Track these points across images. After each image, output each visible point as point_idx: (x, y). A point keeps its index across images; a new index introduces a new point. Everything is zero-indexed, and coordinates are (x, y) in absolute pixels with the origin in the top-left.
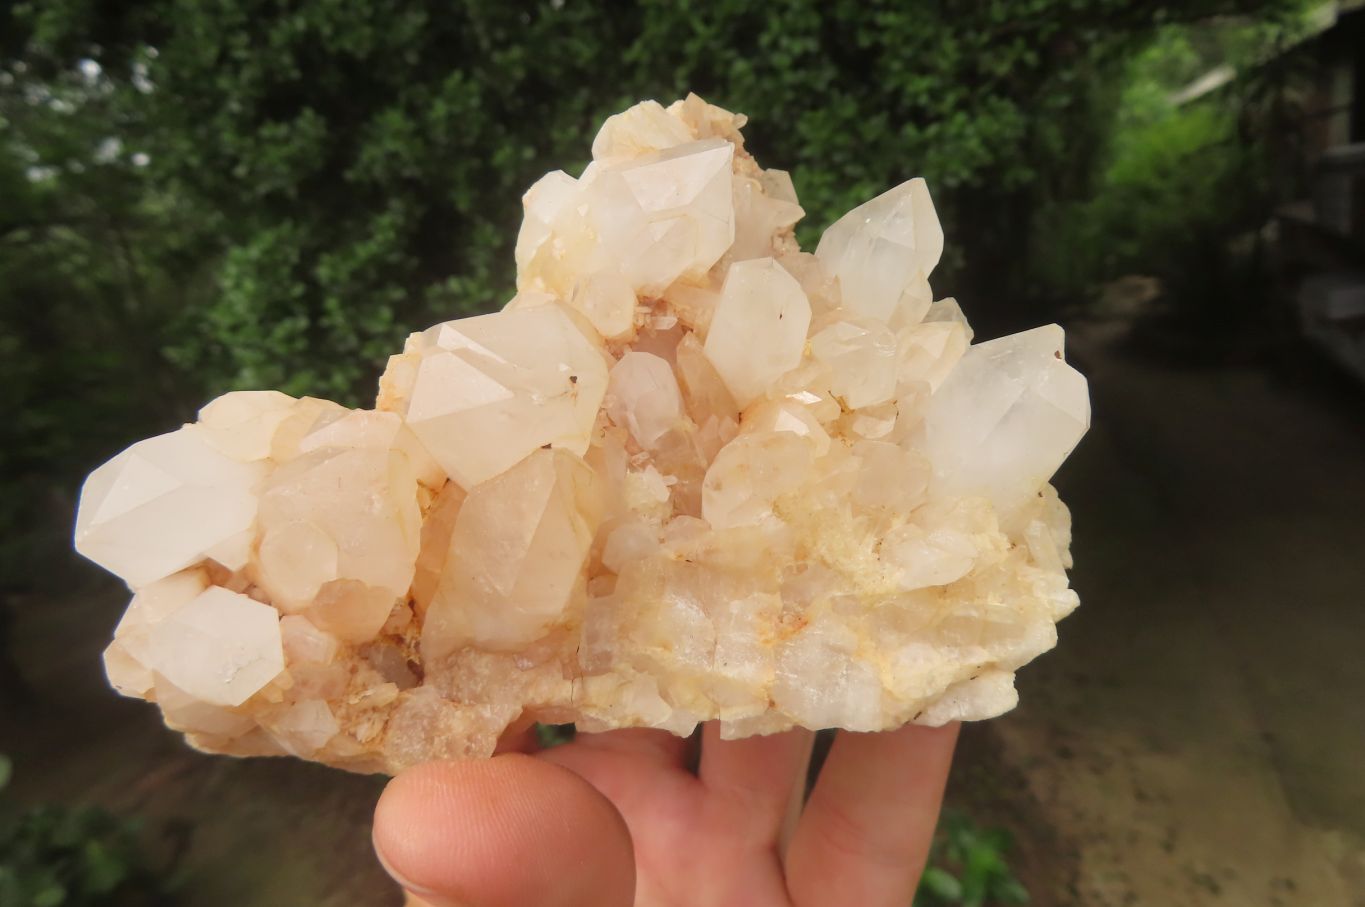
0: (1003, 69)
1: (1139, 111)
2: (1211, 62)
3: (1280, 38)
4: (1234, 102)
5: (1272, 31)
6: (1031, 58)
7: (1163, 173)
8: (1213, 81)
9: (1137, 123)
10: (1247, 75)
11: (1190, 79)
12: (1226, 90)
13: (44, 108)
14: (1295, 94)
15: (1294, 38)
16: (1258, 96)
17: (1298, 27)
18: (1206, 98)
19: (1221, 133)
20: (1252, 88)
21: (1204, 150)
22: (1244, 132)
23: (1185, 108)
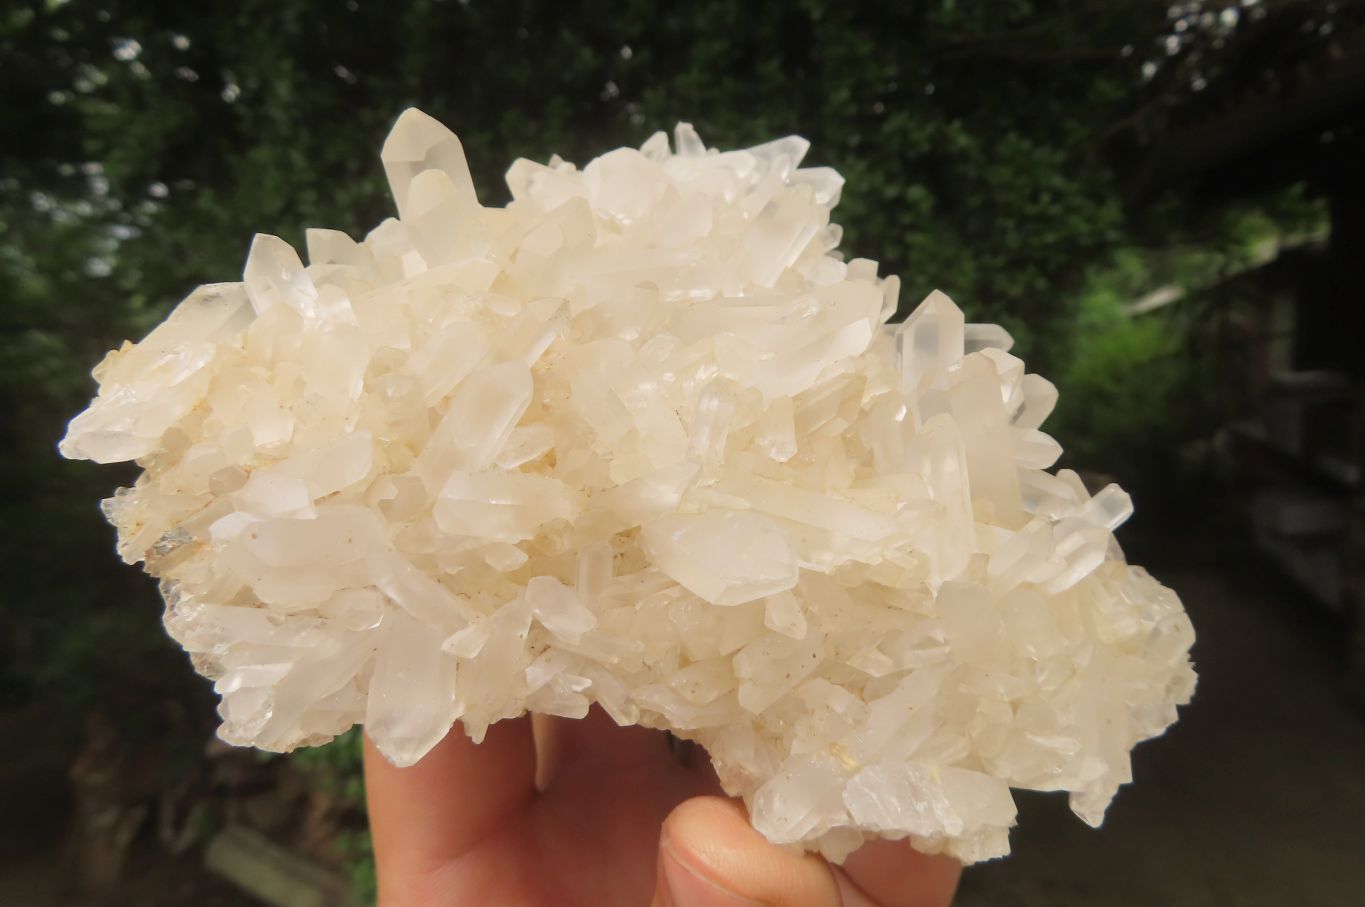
0: (1016, 291)
1: (1095, 318)
2: (1159, 280)
3: (1226, 266)
4: (1183, 320)
5: (1219, 259)
6: (1041, 284)
7: (1118, 378)
8: (1161, 297)
9: (1093, 329)
10: (1194, 297)
11: (1140, 294)
12: (1175, 307)
13: (46, 218)
14: (1240, 317)
15: (1236, 267)
16: (1205, 317)
17: (1244, 259)
18: (1156, 312)
19: (1173, 344)
20: (1200, 308)
21: (1156, 361)
22: (1193, 346)
23: (1137, 318)
